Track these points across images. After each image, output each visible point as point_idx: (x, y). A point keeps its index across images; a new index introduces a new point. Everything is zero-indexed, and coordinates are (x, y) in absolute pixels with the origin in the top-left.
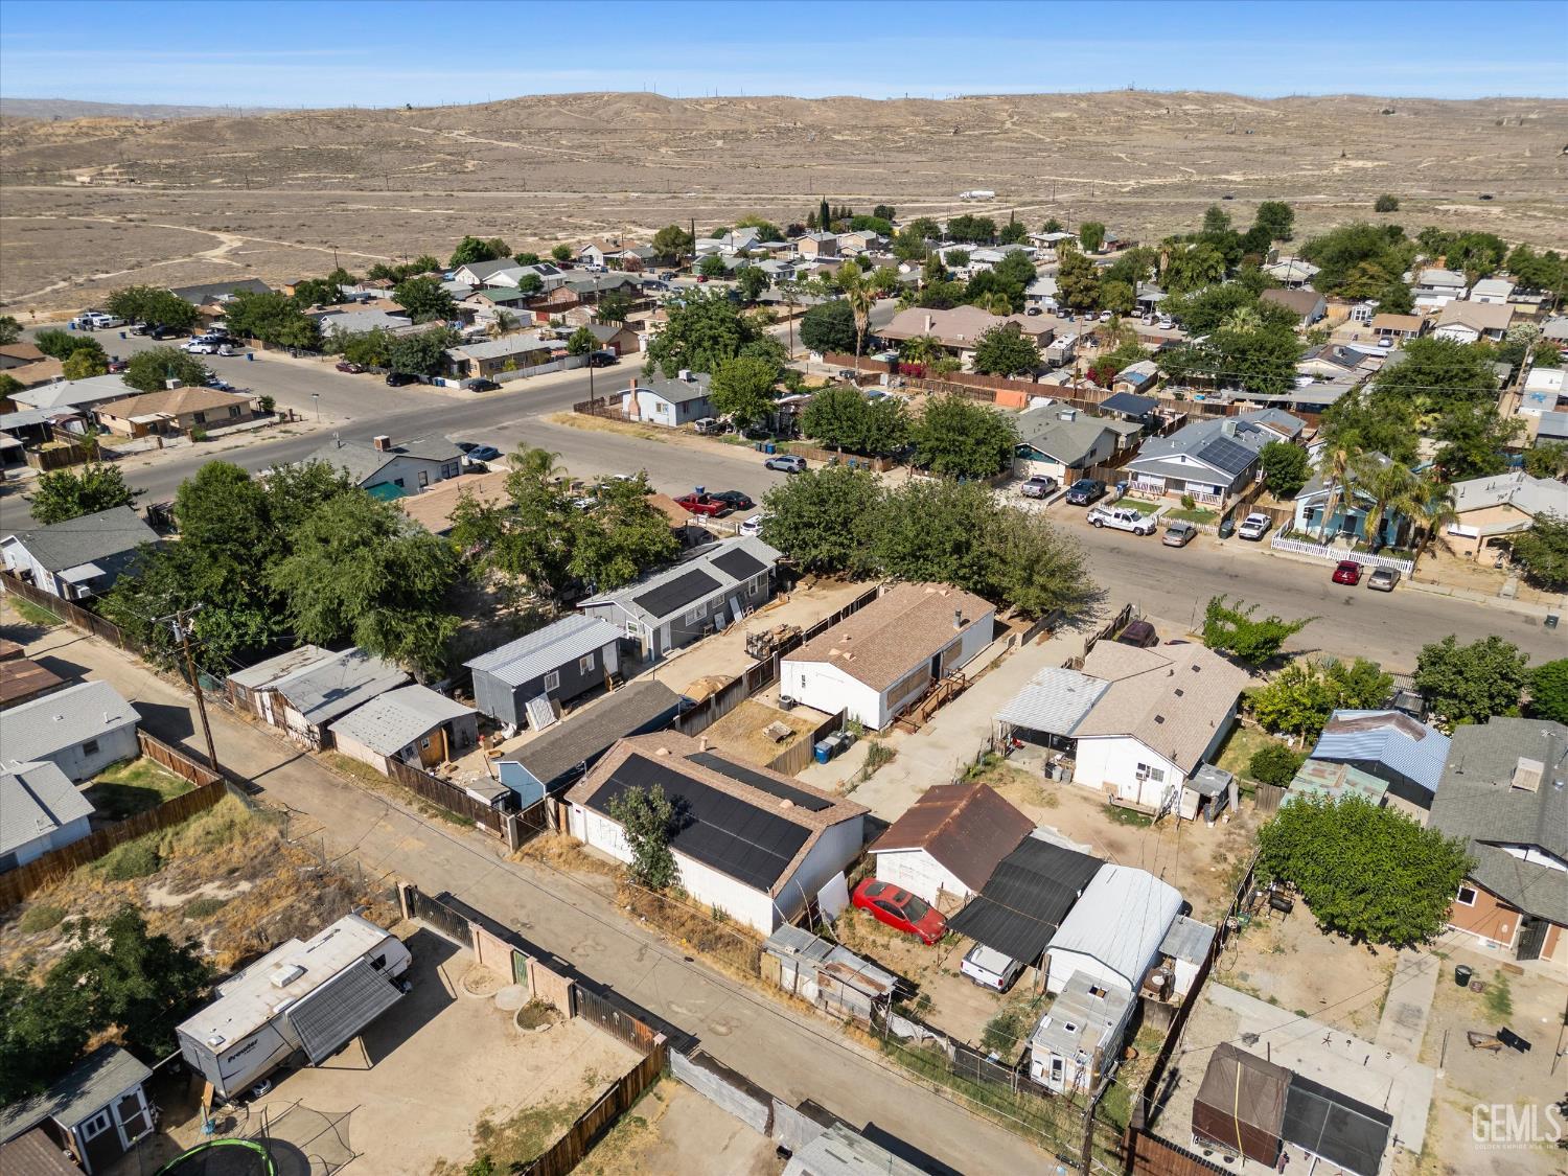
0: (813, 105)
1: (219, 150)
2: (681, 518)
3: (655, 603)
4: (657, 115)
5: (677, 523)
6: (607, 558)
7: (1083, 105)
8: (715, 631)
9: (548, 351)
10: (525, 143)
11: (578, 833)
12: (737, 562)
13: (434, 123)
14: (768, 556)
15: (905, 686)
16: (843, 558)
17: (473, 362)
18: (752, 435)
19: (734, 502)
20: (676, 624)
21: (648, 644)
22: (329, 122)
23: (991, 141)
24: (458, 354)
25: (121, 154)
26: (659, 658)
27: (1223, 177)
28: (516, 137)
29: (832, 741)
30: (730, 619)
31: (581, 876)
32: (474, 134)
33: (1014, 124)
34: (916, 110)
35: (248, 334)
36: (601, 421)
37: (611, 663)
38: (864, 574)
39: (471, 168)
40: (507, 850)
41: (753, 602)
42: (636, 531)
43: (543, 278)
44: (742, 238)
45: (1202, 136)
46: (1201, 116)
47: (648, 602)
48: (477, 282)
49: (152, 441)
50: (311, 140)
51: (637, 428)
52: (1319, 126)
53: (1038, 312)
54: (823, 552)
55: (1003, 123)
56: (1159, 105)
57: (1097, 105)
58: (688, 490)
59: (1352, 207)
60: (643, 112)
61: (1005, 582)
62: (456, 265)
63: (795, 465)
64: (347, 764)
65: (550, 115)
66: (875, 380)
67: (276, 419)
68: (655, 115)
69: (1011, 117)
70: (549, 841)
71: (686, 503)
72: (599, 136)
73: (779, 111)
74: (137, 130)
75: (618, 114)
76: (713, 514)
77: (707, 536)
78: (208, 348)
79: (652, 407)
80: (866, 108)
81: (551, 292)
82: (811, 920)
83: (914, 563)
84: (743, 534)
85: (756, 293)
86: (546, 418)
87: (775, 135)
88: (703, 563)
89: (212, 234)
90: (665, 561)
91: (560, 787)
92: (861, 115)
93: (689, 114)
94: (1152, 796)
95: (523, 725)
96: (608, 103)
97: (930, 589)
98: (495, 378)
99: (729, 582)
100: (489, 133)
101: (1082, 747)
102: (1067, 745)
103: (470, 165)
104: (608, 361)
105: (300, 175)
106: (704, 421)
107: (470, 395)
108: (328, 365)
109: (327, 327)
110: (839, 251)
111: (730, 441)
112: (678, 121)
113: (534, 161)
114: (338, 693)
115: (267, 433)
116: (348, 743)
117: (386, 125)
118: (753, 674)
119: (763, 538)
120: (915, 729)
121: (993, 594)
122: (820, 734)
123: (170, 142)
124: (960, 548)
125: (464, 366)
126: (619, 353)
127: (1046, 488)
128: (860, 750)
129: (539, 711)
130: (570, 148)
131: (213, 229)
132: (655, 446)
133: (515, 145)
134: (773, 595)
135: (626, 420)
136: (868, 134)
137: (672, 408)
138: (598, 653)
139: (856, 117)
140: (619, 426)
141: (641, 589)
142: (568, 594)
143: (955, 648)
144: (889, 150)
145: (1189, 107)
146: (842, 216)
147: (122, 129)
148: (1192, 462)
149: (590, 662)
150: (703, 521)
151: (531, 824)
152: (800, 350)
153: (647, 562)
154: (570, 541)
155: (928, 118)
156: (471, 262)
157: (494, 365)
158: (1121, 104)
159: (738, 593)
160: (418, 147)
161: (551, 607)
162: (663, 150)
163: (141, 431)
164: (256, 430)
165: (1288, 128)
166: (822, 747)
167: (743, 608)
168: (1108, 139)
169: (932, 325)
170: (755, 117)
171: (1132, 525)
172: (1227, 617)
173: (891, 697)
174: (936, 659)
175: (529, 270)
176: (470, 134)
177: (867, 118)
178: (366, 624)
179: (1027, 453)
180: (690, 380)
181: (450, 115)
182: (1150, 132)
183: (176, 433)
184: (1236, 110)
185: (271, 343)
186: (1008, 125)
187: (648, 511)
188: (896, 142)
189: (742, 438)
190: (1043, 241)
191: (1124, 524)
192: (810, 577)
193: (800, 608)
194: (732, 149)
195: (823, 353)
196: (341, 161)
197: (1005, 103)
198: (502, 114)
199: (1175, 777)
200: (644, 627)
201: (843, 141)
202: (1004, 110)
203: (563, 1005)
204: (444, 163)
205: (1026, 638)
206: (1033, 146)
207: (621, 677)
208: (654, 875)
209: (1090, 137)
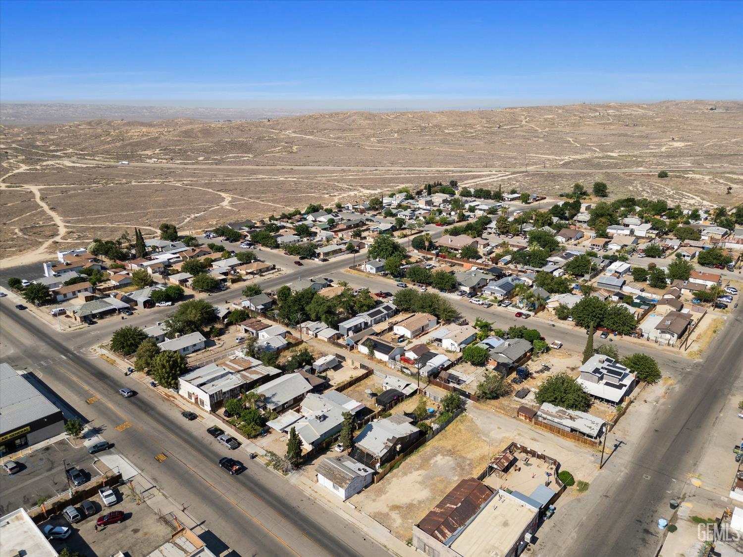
0: (437, 115)
1: (197, 142)
2: (376, 298)
3: (371, 315)
4: (371, 122)
5: (376, 300)
6: (362, 306)
7: (560, 111)
8: (382, 321)
9: (340, 249)
10: (315, 136)
11: (359, 350)
12: (387, 308)
13: (279, 127)
14: (394, 307)
15: (416, 331)
16: (409, 308)
17: (322, 253)
18: (395, 276)
19: (388, 295)
20: (375, 319)
21: (369, 323)
22: (238, 128)
23: (514, 132)
24: (317, 251)
25: (160, 144)
26: (371, 326)
27: (609, 154)
28: (312, 133)
29: (402, 339)
30: (385, 319)
31: (360, 355)
32: (295, 132)
33: (526, 122)
34: (482, 116)
35: (258, 242)
36: (356, 271)
37: (363, 326)
38: (414, 312)
39: (295, 150)
40: (348, 351)
41: (390, 316)
42: (368, 301)
43: (335, 218)
44: (400, 198)
45: (612, 127)
46: (615, 116)
47: (369, 315)
48: (314, 219)
49: (251, 276)
50: (231, 136)
51: (365, 274)
52: (672, 120)
53: (490, 233)
54: (405, 307)
55: (522, 121)
56: (596, 111)
57: (567, 111)
58: (378, 292)
59: (649, 175)
60: (364, 120)
61: (440, 314)
62: (308, 213)
63: (404, 285)
64: (320, 340)
65: (325, 123)
66: (431, 259)
67: (277, 270)
68: (369, 122)
69: (526, 118)
70: (355, 351)
71: (377, 295)
72: (345, 132)
73: (422, 118)
74: (165, 133)
75: (353, 121)
76: (383, 297)
77: (382, 302)
78: (248, 247)
79: (369, 268)
80: (460, 115)
81: (337, 224)
82: (394, 359)
83: (422, 309)
84: (389, 302)
85: (401, 226)
86: (342, 270)
87: (420, 130)
88: (380, 308)
89: (219, 193)
90: (373, 308)
91: (356, 343)
92: (458, 119)
93: (383, 120)
94: (453, 349)
95: (348, 335)
96: (350, 116)
97: (424, 314)
98: (327, 258)
99: (385, 312)
100: (301, 132)
101: (443, 341)
102: (440, 340)
103: (295, 148)
104: (357, 251)
105: (231, 155)
106: (383, 272)
107: (321, 263)
108: (280, 252)
109: (279, 240)
110: (433, 204)
111: (389, 278)
112: (379, 124)
113: (320, 146)
114: (317, 329)
115: (276, 274)
116: (319, 337)
117: (260, 129)
118: (389, 328)
119: (393, 303)
120: (417, 339)
121: (437, 316)
122: (399, 338)
123: (178, 138)
124: (430, 306)
125: (319, 254)
126: (360, 249)
127: (463, 293)
128: (407, 341)
129: (351, 333)
130: (334, 138)
131: (218, 191)
132: (371, 279)
133: (311, 137)
134: (395, 315)
135: (363, 272)
136: (460, 129)
137: (375, 269)
138: (361, 324)
139: (456, 120)
140: (360, 273)
141: (369, 313)
142: (354, 314)
143: (427, 325)
144: (468, 138)
145: (611, 111)
146: (438, 185)
147: (159, 133)
148: (497, 288)
149: (359, 325)
150: (381, 299)
151: (352, 348)
152: (411, 248)
153: (370, 307)
154: (355, 303)
155: (488, 120)
156: (312, 212)
157: (326, 254)
158: (578, 111)
159: (387, 314)
160: (273, 139)
161: (350, 316)
162: (372, 139)
163: (248, 274)
164: (273, 273)
165: (655, 122)
166: (400, 340)
167: (388, 317)
168: (568, 130)
169: (451, 241)
170: (412, 121)
171: (478, 303)
172: (479, 321)
173: (413, 333)
174: (423, 327)
175: (330, 216)
176: (293, 132)
177: (461, 121)
178: (323, 317)
179: (460, 284)
180: (379, 261)
181: (285, 123)
182: (589, 125)
183: (256, 274)
184: (633, 112)
185: (264, 245)
186: (524, 123)
187: (370, 297)
188: (472, 133)
189: (392, 277)
190: (508, 198)
191: (476, 302)
192: (403, 312)
193: (400, 317)
194: (401, 138)
195: (418, 250)
196: (244, 147)
197: (523, 111)
198: (306, 122)
199: (456, 345)
200: (369, 320)
201: (449, 133)
202: (523, 115)
203: (359, 367)
204: (285, 147)
205: (443, 325)
206: (532, 134)
207: (364, 329)
208: (372, 353)
209: (560, 128)
